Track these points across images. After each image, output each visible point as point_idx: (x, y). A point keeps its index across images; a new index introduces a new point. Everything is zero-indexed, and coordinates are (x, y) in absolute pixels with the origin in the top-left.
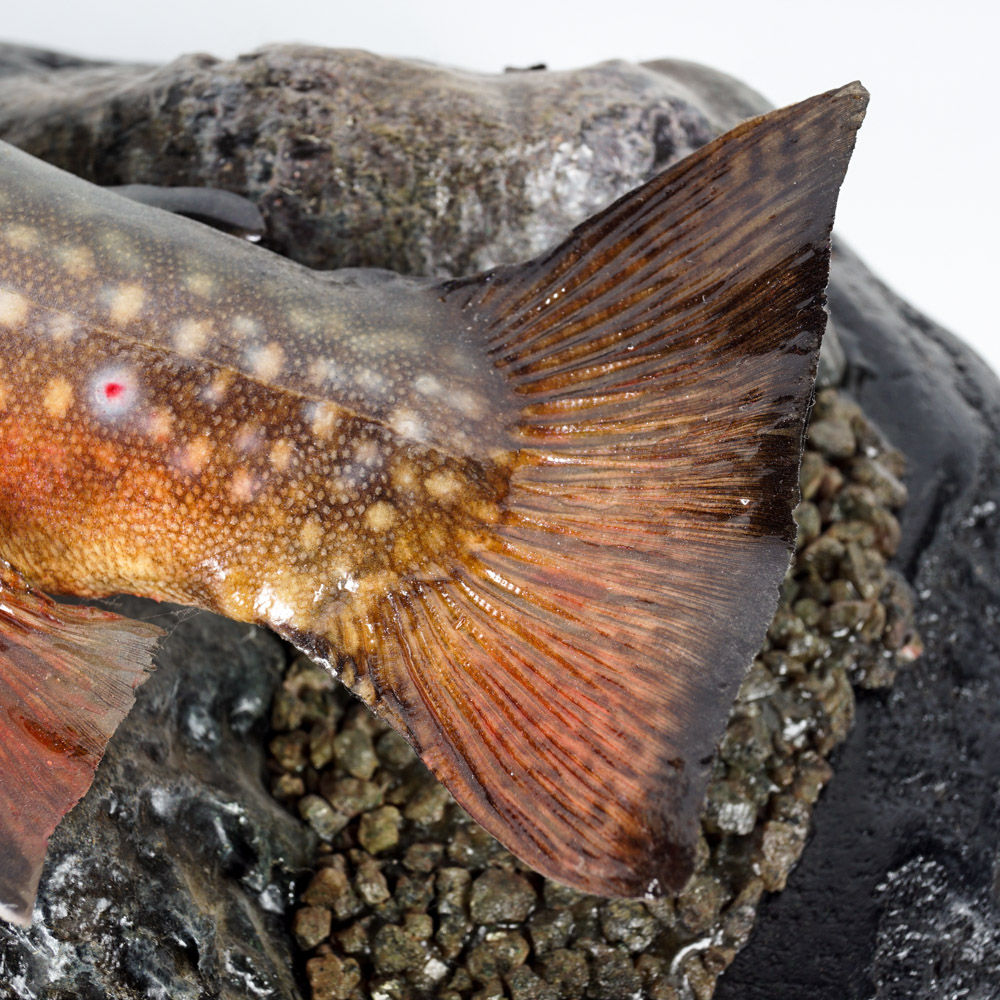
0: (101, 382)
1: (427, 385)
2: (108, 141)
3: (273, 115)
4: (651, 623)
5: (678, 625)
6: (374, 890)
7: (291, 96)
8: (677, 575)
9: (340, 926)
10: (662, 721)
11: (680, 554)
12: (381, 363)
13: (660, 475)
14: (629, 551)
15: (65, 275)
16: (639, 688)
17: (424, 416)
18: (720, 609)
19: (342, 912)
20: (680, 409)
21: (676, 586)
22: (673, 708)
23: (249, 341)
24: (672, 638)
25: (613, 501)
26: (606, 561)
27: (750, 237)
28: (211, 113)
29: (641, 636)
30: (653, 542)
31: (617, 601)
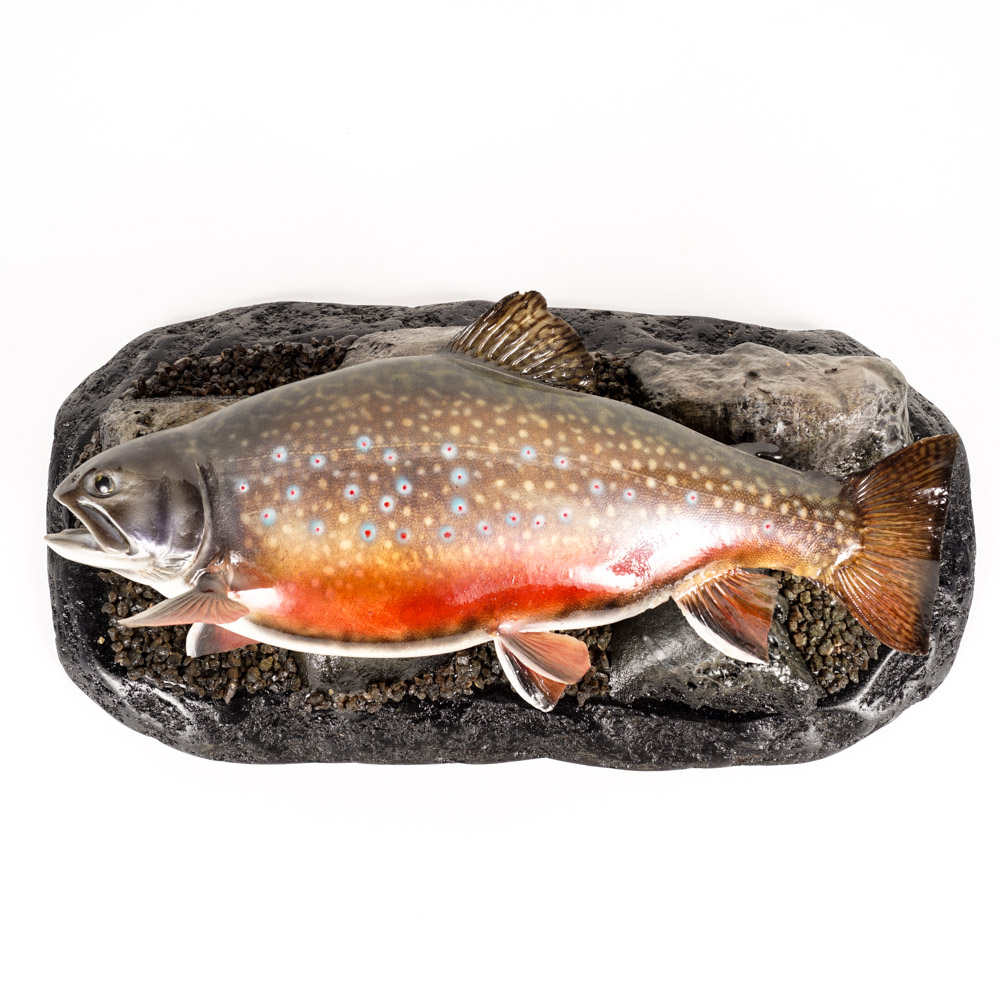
0: (765, 525)
1: (842, 513)
2: (723, 416)
3: (776, 413)
4: (907, 581)
5: (915, 582)
6: (809, 616)
7: (781, 407)
8: (911, 566)
9: (800, 625)
10: (914, 609)
11: (911, 560)
12: (829, 508)
13: (904, 537)
14: (898, 557)
15: (751, 495)
16: (907, 599)
17: (843, 523)
18: (925, 578)
19: (800, 621)
20: (909, 519)
21: (912, 570)
22: (917, 607)
23: (798, 508)
24: (913, 586)
25: (890, 543)
26: (891, 560)
27: (926, 475)
28: (757, 412)
29: (905, 585)
30: (903, 555)
31: (896, 573)
